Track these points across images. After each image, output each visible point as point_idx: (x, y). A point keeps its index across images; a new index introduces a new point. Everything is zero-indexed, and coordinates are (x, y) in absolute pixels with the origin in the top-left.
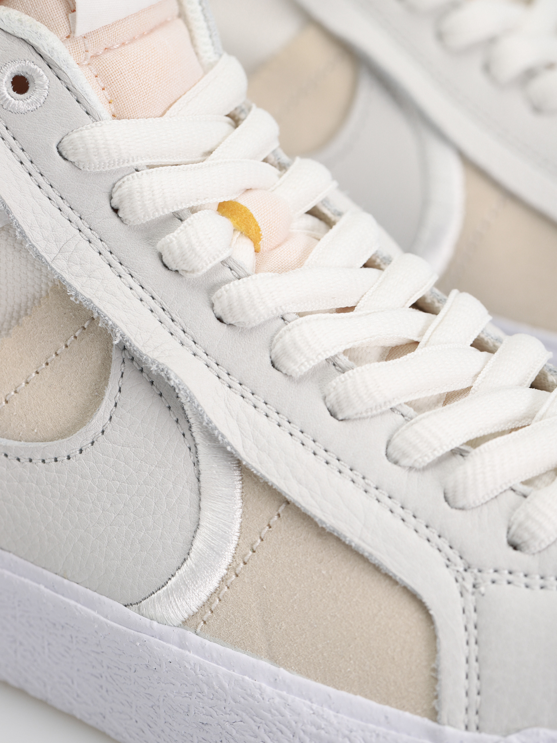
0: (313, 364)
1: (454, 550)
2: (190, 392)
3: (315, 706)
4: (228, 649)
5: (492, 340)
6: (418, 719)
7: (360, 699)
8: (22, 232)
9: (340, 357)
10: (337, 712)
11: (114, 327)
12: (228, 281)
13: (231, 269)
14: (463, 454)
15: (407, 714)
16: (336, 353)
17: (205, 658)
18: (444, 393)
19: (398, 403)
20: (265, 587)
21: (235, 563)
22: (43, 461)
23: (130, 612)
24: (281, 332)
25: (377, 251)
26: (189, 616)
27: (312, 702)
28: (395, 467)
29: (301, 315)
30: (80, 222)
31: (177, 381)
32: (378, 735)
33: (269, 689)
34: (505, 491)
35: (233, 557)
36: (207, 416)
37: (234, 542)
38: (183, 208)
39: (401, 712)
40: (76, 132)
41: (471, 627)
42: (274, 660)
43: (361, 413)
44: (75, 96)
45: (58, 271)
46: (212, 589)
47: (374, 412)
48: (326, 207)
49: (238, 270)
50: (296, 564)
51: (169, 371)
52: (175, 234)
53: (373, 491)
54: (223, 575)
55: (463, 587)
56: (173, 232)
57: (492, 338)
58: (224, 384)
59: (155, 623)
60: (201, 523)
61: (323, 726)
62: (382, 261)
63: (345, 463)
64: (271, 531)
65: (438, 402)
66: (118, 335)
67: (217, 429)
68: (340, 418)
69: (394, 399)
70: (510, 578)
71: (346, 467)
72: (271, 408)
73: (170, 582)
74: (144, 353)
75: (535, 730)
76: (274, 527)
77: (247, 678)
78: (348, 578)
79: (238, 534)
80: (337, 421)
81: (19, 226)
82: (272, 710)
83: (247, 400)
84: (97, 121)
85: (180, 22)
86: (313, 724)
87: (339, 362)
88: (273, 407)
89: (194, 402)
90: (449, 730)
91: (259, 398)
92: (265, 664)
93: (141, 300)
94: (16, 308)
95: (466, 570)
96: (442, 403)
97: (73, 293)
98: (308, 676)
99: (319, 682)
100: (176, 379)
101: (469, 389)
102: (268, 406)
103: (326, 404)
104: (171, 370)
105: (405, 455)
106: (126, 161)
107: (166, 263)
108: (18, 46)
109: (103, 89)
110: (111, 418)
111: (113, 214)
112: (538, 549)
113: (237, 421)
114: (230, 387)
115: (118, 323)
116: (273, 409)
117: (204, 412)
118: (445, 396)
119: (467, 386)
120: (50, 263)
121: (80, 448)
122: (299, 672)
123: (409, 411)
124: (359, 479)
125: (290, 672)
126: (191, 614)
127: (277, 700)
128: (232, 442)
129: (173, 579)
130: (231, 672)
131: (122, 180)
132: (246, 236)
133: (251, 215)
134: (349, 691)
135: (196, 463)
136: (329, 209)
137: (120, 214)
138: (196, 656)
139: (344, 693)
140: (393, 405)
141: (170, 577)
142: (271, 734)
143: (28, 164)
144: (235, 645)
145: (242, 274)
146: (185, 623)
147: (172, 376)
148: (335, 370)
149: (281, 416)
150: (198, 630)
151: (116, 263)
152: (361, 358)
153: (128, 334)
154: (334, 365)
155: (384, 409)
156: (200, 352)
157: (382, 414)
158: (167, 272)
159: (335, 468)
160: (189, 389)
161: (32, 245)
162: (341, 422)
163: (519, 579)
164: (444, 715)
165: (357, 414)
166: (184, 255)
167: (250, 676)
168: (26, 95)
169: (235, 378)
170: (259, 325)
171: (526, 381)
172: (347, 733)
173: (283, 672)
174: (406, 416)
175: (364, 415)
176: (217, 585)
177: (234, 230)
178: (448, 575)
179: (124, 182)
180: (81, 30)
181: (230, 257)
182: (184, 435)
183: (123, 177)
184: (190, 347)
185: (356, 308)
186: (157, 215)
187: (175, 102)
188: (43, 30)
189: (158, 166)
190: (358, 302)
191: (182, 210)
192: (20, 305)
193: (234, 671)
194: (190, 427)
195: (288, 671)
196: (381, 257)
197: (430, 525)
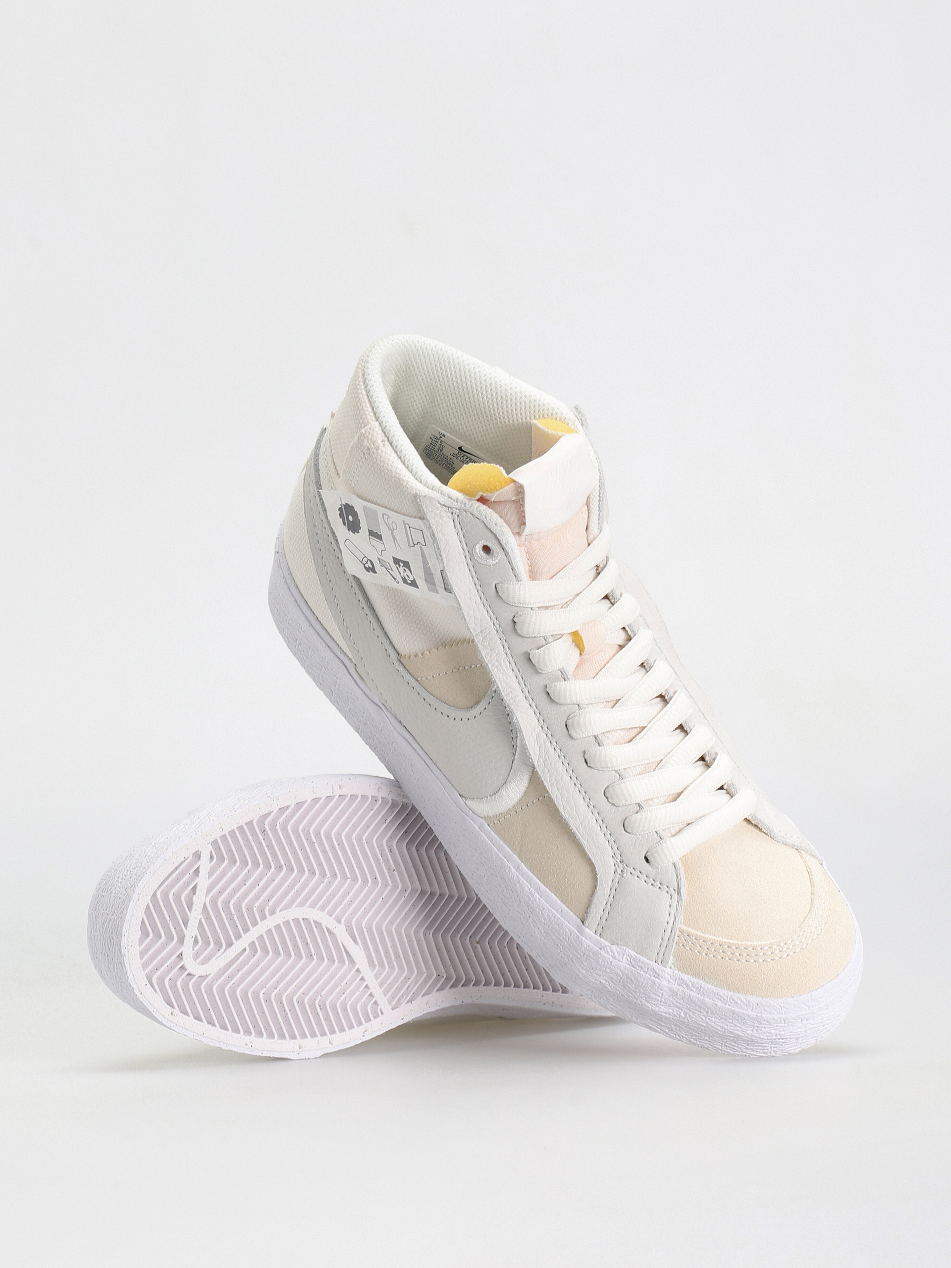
0: (586, 735)
1: (618, 851)
3: (532, 889)
4: (501, 841)
5: (690, 728)
6: (575, 918)
10: (540, 896)
12: (557, 681)
13: (562, 674)
14: (640, 807)
16: (599, 732)
17: (489, 840)
19: (619, 768)
22: (442, 713)
23: (461, 801)
24: (575, 713)
25: (647, 658)
26: (488, 817)
27: (531, 886)
28: (606, 800)
30: (495, 621)
31: (516, 721)
32: (554, 915)
33: (513, 870)
35: (517, 803)
39: (569, 911)
40: (507, 583)
41: (613, 889)
44: (512, 567)
46: (502, 811)
47: (607, 769)
49: (565, 675)
54: (509, 808)
55: (616, 869)
56: (539, 648)
58: (540, 726)
59: (471, 812)
61: (532, 900)
62: (648, 666)
63: (583, 788)
64: (538, 802)
66: (495, 686)
67: (528, 750)
68: (589, 765)
69: (617, 766)
70: (639, 874)
71: (583, 790)
72: (558, 746)
73: (484, 799)
74: (505, 700)
75: (625, 947)
76: (540, 801)
77: (505, 860)
79: (523, 796)
80: (587, 766)
82: (511, 880)
83: (548, 738)
84: (518, 582)
86: (528, 896)
87: (598, 739)
90: (587, 930)
91: (554, 739)
92: (516, 858)
93: (513, 670)
94: (449, 639)
95: (621, 863)
97: (480, 655)
101: (660, 762)
102: (557, 744)
103: (584, 757)
105: (612, 797)
106: (527, 602)
108: (490, 534)
109: (528, 559)
110: (481, 713)
111: (512, 624)
112: (656, 866)
114: (542, 728)
115: (497, 681)
120: (474, 636)
121: (461, 718)
122: (530, 870)
123: (624, 773)
126: (490, 817)
127: (515, 877)
128: (532, 758)
135: (514, 754)
136: (631, 630)
137: (516, 626)
138: (485, 837)
140: (616, 769)
141: (485, 797)
143: (478, 587)
144: (505, 841)
145: (566, 678)
146: (485, 819)
147: (515, 718)
148: (595, 742)
149: (561, 753)
150: (491, 825)
151: (507, 647)
153: (500, 688)
154: (595, 740)
155: (611, 769)
156: (534, 706)
157: (610, 771)
159: (577, 789)
162: (588, 768)
163: (643, 876)
164: (587, 923)
165: (597, 766)
166: (539, 662)
167: (507, 860)
168: (488, 556)
170: (565, 705)
172: (542, 908)
173: (523, 866)
175: (600, 768)
176: (505, 811)
178: (612, 861)
179: (522, 612)
182: (513, 738)
183: (524, 610)
184: (529, 701)
185: (619, 701)
186: (533, 635)
187: (565, 567)
189: (543, 608)
190: (622, 697)
191: (548, 636)
192: (451, 640)
193: (500, 853)
194: (517, 737)
196: (648, 664)
197: (612, 834)
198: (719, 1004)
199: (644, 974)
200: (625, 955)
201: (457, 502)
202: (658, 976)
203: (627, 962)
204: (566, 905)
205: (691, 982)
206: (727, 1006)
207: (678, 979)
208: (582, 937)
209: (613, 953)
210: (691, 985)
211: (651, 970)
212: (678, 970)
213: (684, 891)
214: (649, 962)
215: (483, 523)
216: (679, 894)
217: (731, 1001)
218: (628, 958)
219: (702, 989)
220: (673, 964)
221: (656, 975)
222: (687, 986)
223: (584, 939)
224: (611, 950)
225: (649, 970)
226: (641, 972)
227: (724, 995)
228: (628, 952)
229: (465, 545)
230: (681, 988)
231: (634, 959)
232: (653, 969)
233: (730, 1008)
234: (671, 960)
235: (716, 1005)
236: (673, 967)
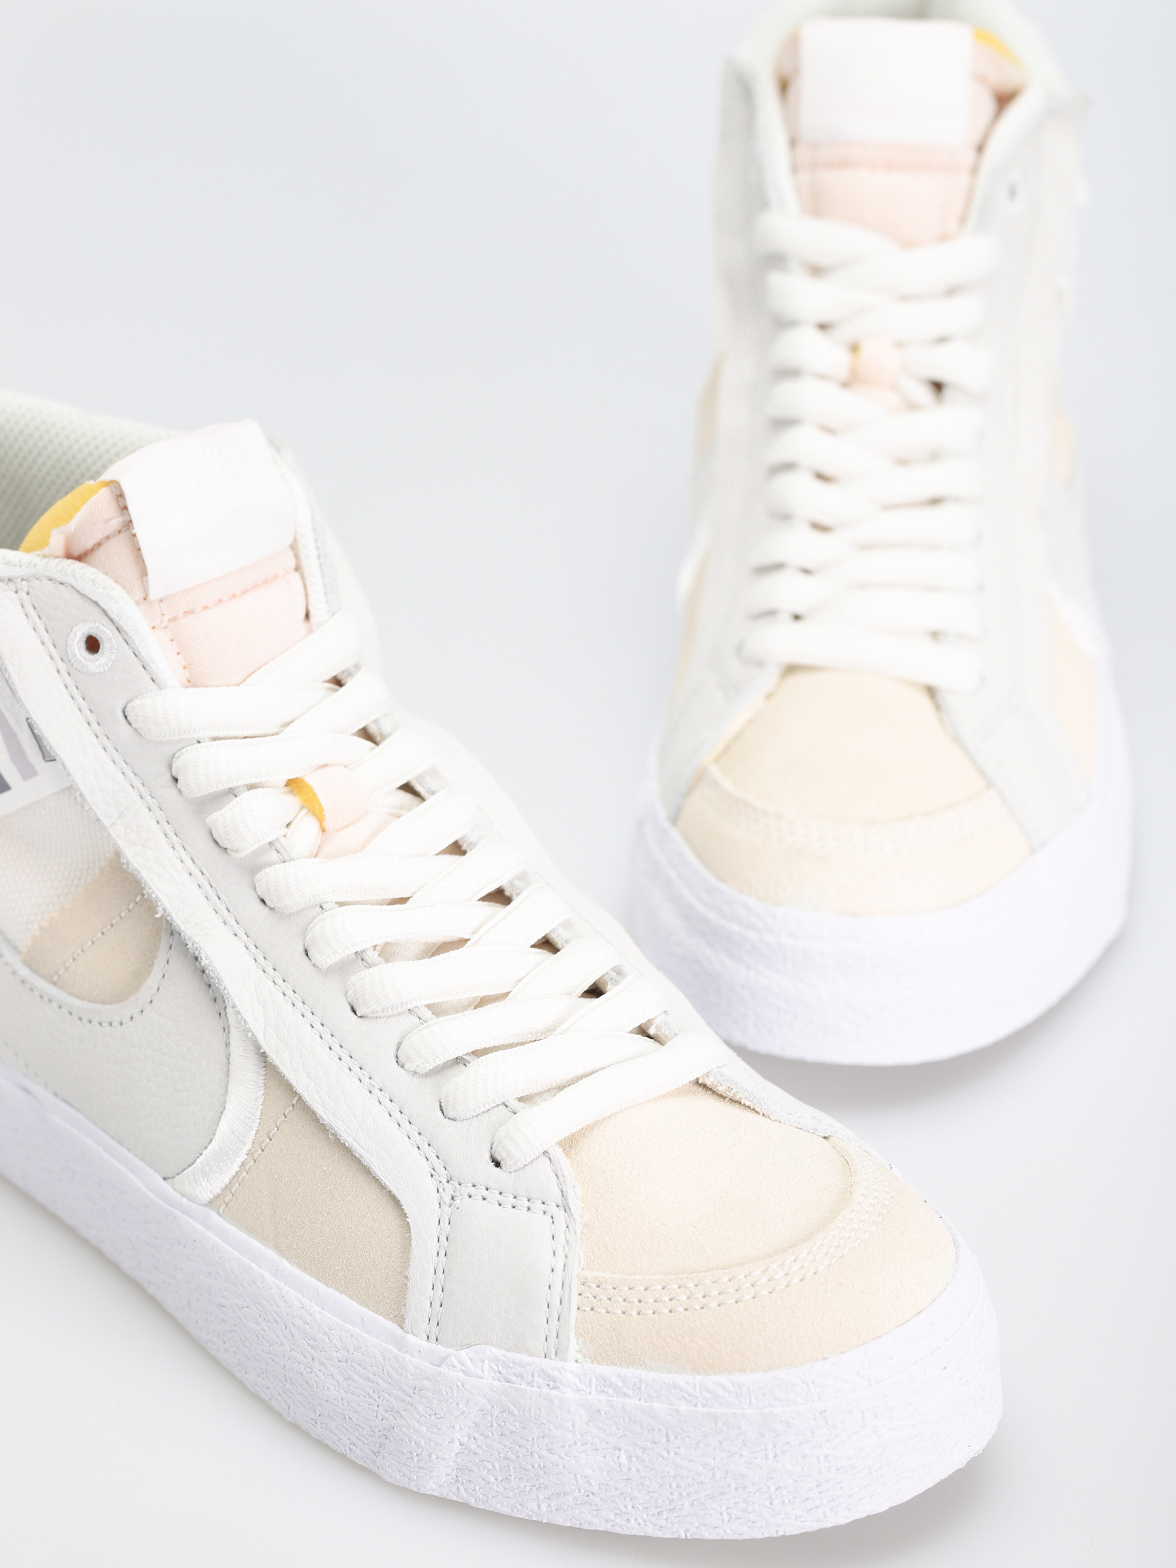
0: (339, 957)
1: (440, 1161)
2: (218, 974)
3: (304, 1300)
4: (242, 1233)
5: (562, 941)
6: (388, 1323)
7: (344, 1298)
8: (81, 795)
9: (368, 953)
10: (323, 1309)
11: (157, 900)
12: (270, 864)
13: (278, 852)
14: (466, 1064)
15: (381, 1319)
16: (364, 948)
18: (479, 997)
19: (415, 1005)
20: (276, 1176)
21: (254, 1149)
22: (101, 1024)
23: (166, 1186)
24: (315, 921)
25: (464, 836)
26: (214, 1196)
27: (303, 1297)
28: (401, 1070)
29: (341, 904)
30: (142, 788)
32: (352, 1336)
33: (269, 1278)
34: (498, 1105)
35: (253, 1142)
36: (232, 1000)
37: (254, 1128)
38: (238, 785)
39: (375, 1315)
40: (140, 698)
41: (443, 1239)
42: (278, 1249)
43: (378, 1012)
44: (141, 662)
45: (115, 837)
46: (233, 1173)
47: (391, 1012)
48: (421, 784)
49: (284, 853)
50: (303, 1157)
51: (201, 951)
52: (223, 811)
53: (376, 1092)
54: (243, 1160)
55: (441, 1197)
56: (220, 810)
57: (562, 939)
58: (259, 968)
59: (185, 1200)
60: (227, 1106)
61: (308, 1321)
62: (468, 846)
63: (355, 1061)
64: (286, 1121)
65: (469, 1005)
66: (160, 909)
67: (241, 1014)
68: (359, 1015)
69: (411, 1000)
70: (486, 1194)
71: (356, 1065)
72: (298, 997)
73: (198, 1161)
74: (183, 929)
75: (483, 1347)
76: (288, 1117)
77: (253, 1265)
78: (345, 1177)
79: (258, 1121)
80: (357, 1017)
81: (78, 789)
82: (270, 1299)
83: (278, 987)
84: (161, 689)
85: (297, 576)
86: (302, 1318)
87: (366, 958)
88: (300, 997)
89: (221, 985)
90: (411, 1337)
91: (289, 986)
92: (271, 1254)
93: (190, 874)
95: (448, 1182)
96: (473, 1007)
97: (125, 861)
98: (305, 1270)
99: (313, 1277)
100: (206, 960)
101: (507, 994)
102: (296, 995)
103: (347, 999)
104: (203, 951)
105: (411, 1059)
106: (187, 732)
107: (217, 839)
109: (178, 654)
110: (158, 989)
111: (171, 782)
112: (515, 1168)
113: (263, 1007)
114: (264, 971)
115: (161, 896)
116: (300, 999)
117: (230, 996)
118: (479, 1000)
119: (506, 991)
120: (108, 828)
121: (130, 1016)
123: (427, 1014)
124: (365, 1079)
125: (291, 1265)
126: (216, 1195)
127: (275, 1290)
128: (253, 1028)
129: (201, 1157)
130: (242, 1257)
131: (181, 751)
132: (313, 814)
133: (315, 795)
134: (336, 1290)
135: (227, 1045)
136: (424, 787)
137: (179, 785)
139: (331, 1291)
140: (410, 1007)
141: (198, 1155)
142: (268, 1323)
143: (95, 725)
144: (250, 1230)
145: (287, 858)
146: (210, 1203)
147: (203, 955)
148: (362, 965)
149: (306, 1006)
150: (221, 1211)
151: (171, 834)
152: (398, 954)
153: (170, 909)
154: (362, 960)
155: (400, 1010)
156: (241, 933)
157: (399, 1014)
158: (217, 849)
159: (346, 1065)
160: (217, 971)
161: (91, 808)
162: (359, 1019)
163: (493, 1195)
164: (407, 1324)
165: (373, 1012)
166: (228, 835)
167: (256, 1264)
168: (96, 656)
169: (270, 962)
170: (298, 912)
171: (577, 989)
172: (327, 1330)
173: (285, 1264)
174: (422, 1019)
175: (380, 1014)
176: (238, 1169)
177: (303, 807)
178: (431, 1185)
179: (183, 753)
180: (154, 593)
181: (277, 839)
182: (220, 1014)
183: (183, 748)
184: (230, 927)
185: (411, 899)
186: (211, 790)
187: (259, 668)
188: (118, 591)
189: (224, 738)
190: (415, 893)
191: (238, 787)
193: (244, 1257)
194: (226, 1008)
195: (289, 1262)
196: (467, 842)
197: (422, 1132)
198: (683, 1408)
199: (528, 1388)
200: (486, 1361)
201: (21, 566)
202: (553, 1383)
203: (493, 1374)
204: (369, 1308)
205: (619, 1376)
206: (699, 1408)
207: (594, 1379)
208: (403, 1355)
209: (463, 1364)
210: (620, 1384)
211: (539, 1375)
212: (593, 1362)
213: (574, 1203)
214: (531, 1359)
215: (72, 589)
216: (568, 1210)
217: (704, 1393)
218: (493, 1364)
219: (643, 1387)
220: (579, 1351)
221: (551, 1383)
222: (616, 1388)
223: (408, 1357)
224: (460, 1362)
225: (536, 1375)
226: (522, 1386)
227: (688, 1383)
228: (490, 1351)
229: (52, 647)
230: (603, 1397)
231: (504, 1362)
232: (543, 1371)
233: (705, 1410)
234: (573, 1346)
235: (677, 1411)
236: (580, 1357)
